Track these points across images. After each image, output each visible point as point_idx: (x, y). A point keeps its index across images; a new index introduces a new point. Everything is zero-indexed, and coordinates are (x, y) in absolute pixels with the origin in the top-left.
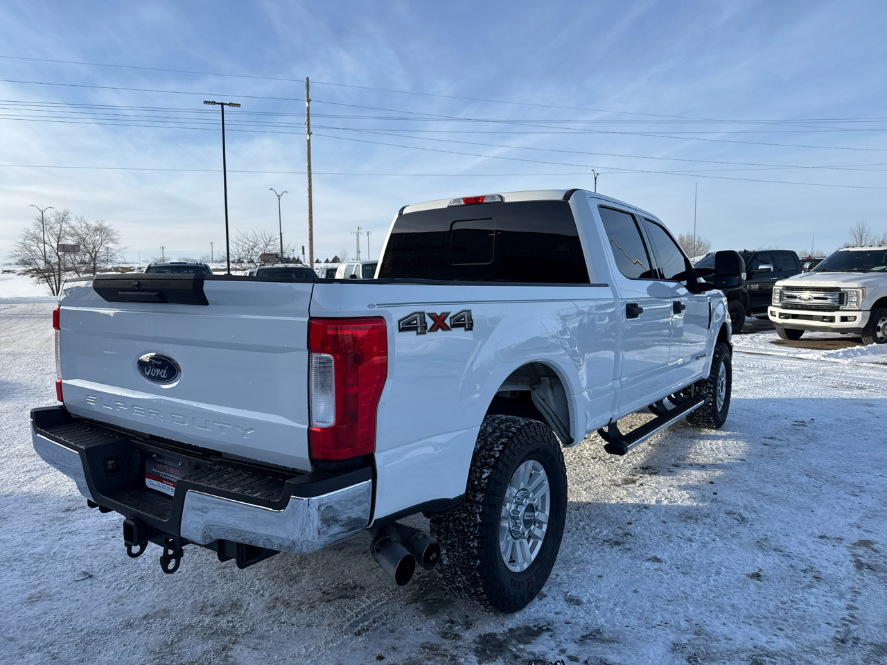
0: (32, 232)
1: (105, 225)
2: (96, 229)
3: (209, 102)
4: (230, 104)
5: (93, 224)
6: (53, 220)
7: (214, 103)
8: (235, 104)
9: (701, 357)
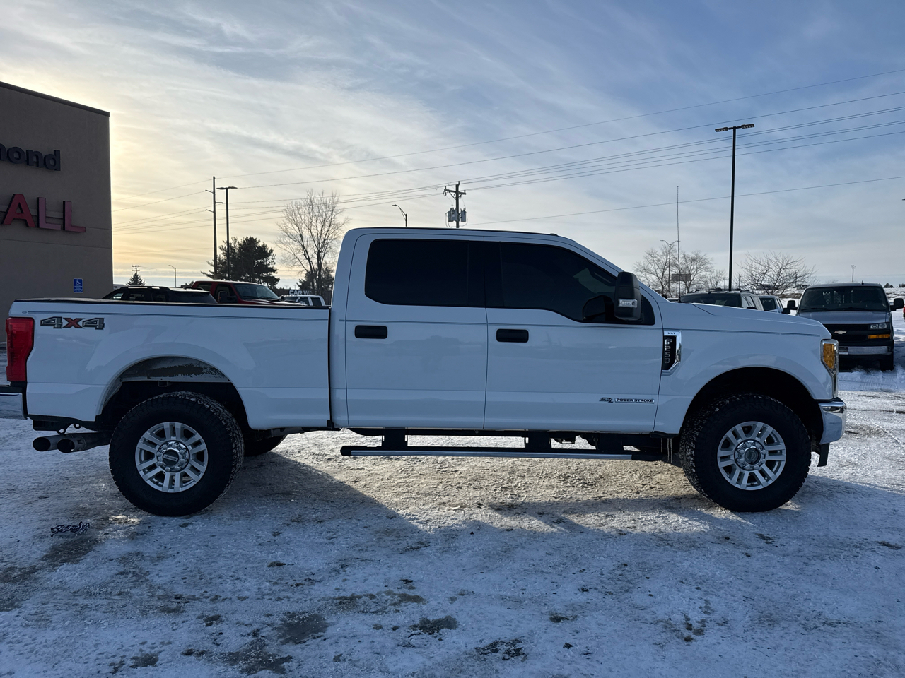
0: (642, 264)
1: (701, 255)
2: (693, 260)
3: (721, 129)
4: (743, 127)
5: (691, 255)
6: (661, 253)
7: (726, 129)
8: (748, 125)
9: (625, 400)
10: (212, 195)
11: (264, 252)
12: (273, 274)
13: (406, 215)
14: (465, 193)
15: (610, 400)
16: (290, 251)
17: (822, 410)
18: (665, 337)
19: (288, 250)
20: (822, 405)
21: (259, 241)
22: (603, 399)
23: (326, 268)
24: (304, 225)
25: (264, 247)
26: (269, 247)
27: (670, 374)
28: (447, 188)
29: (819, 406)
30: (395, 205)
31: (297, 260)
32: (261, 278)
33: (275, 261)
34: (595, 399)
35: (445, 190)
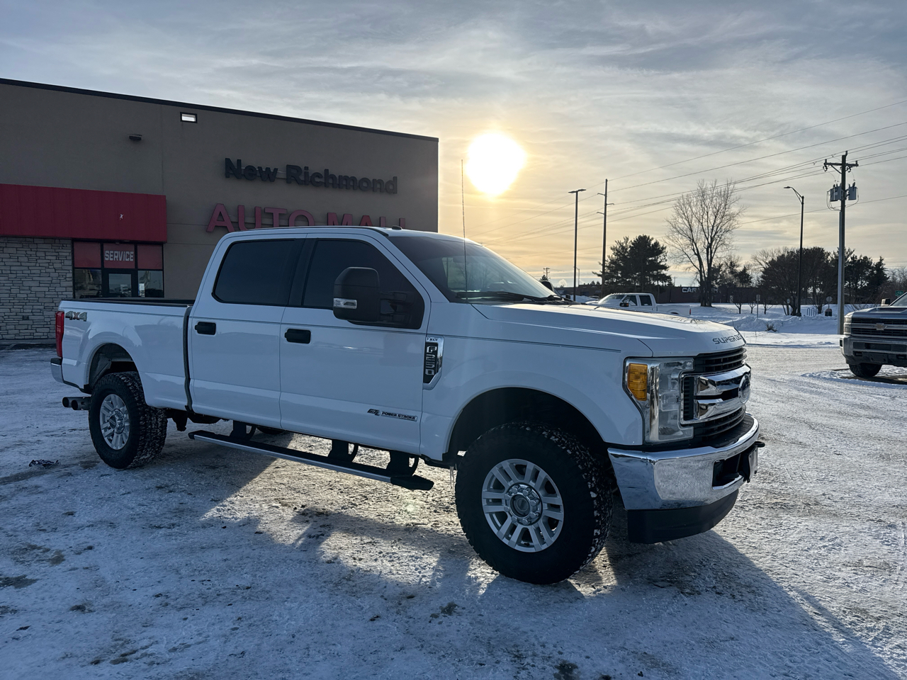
9: (389, 414)
10: (604, 197)
11: (657, 250)
12: (664, 272)
13: (803, 198)
14: (857, 165)
15: (376, 413)
16: (679, 247)
17: (612, 458)
18: (427, 344)
19: (676, 246)
20: (610, 452)
21: (653, 239)
22: (370, 411)
23: (731, 263)
24: (694, 218)
25: (657, 244)
26: (661, 244)
27: (431, 389)
28: (828, 162)
29: (607, 452)
30: (788, 187)
31: (686, 256)
32: (650, 276)
33: (667, 258)
34: (363, 409)
35: (826, 164)
